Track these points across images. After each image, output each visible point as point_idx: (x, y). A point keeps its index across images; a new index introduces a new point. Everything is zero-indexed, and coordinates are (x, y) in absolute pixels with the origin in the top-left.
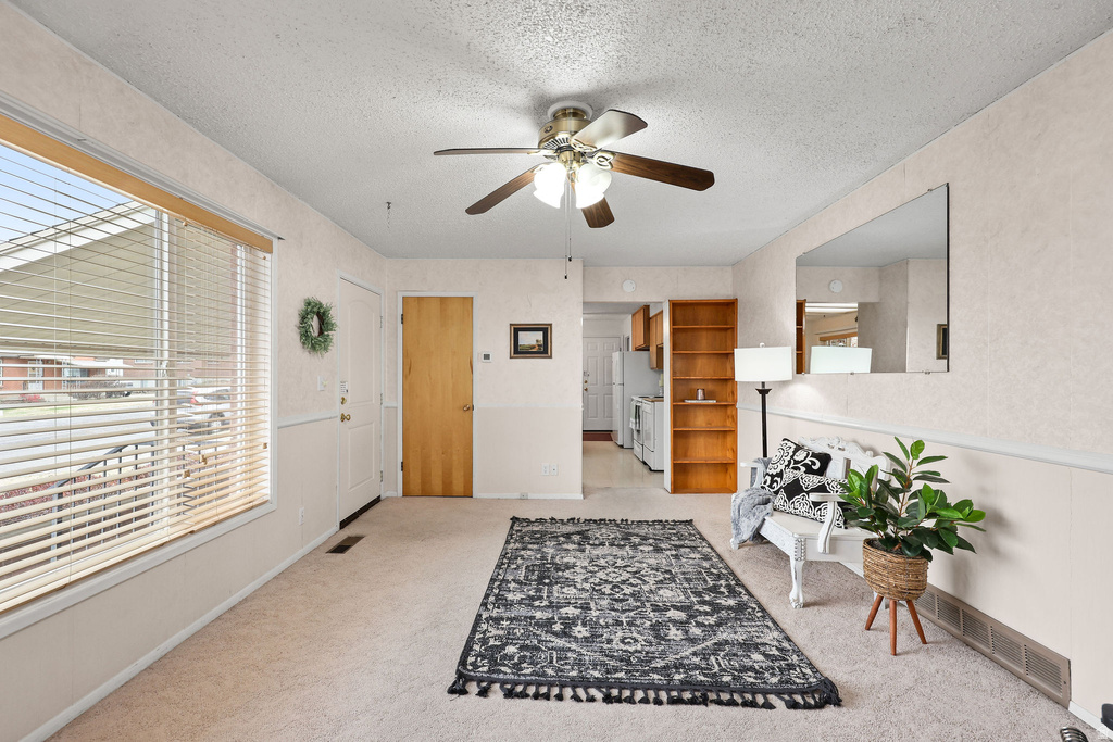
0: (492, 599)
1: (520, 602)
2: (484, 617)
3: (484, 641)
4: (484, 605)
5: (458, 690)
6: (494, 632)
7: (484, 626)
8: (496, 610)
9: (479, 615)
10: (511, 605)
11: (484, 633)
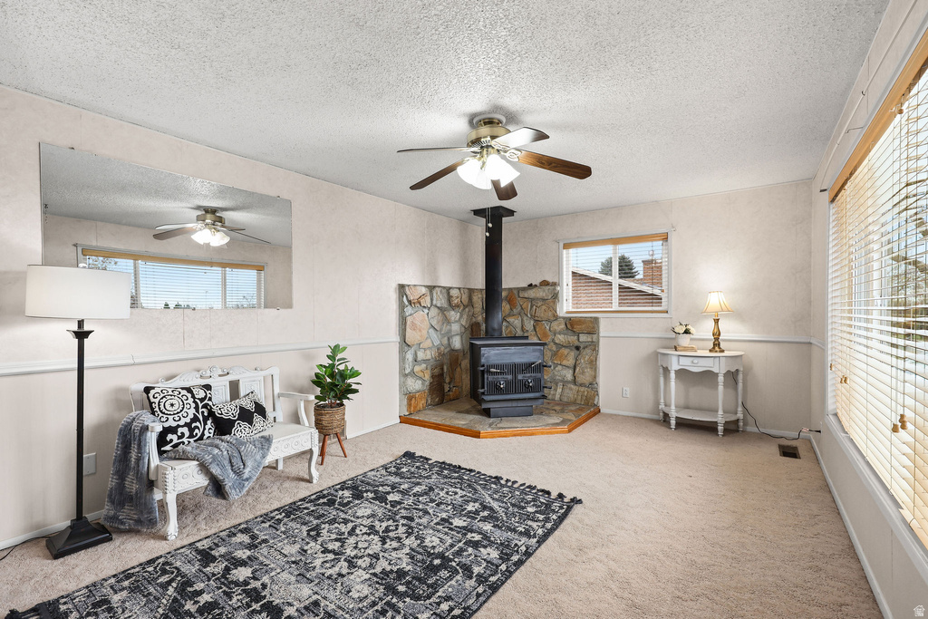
0: (515, 558)
1: (491, 543)
2: (535, 540)
3: (547, 520)
4: (528, 554)
5: (576, 501)
6: (534, 525)
7: (540, 532)
8: (519, 544)
9: (540, 542)
10: (502, 544)
11: (543, 527)
